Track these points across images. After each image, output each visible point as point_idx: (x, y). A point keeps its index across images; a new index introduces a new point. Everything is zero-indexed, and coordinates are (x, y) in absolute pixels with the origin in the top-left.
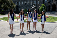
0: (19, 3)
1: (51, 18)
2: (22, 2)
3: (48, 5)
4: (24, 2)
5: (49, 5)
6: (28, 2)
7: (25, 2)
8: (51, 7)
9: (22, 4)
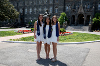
0: (26, 10)
1: (75, 35)
2: (31, 9)
3: (71, 15)
4: (33, 9)
5: (73, 14)
6: (40, 10)
7: (35, 9)
8: (76, 18)
9: (31, 11)
